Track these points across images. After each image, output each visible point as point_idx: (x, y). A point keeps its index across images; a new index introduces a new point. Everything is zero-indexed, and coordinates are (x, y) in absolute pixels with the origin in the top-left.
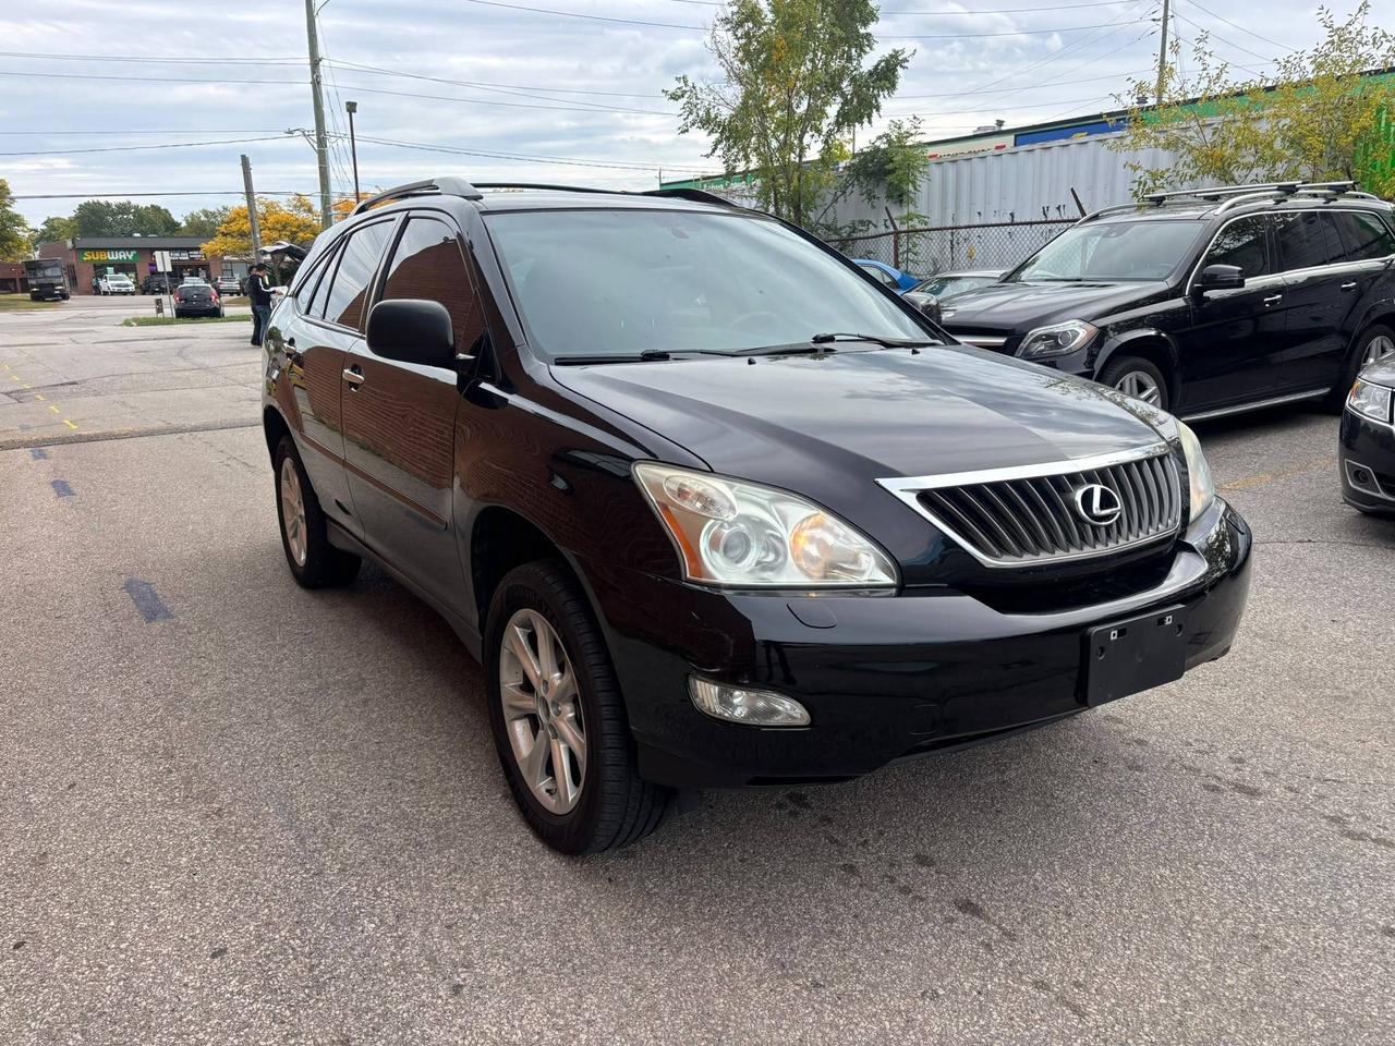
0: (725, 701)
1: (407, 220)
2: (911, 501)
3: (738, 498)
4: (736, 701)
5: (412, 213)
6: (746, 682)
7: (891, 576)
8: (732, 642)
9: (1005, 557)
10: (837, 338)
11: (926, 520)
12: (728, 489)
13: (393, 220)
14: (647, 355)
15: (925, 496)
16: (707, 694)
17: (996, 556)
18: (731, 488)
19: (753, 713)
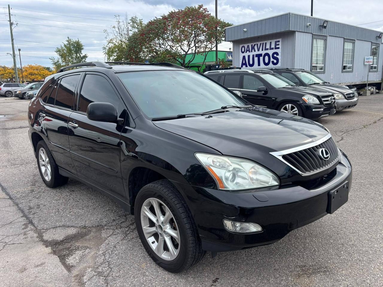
0: (234, 226)
1: (86, 75)
2: (281, 158)
3: (231, 162)
4: (237, 225)
5: (87, 73)
6: (244, 221)
7: (278, 182)
8: (239, 209)
9: (307, 172)
10: (227, 107)
11: (286, 164)
12: (228, 160)
13: (80, 74)
14: (179, 116)
15: (284, 157)
16: (228, 224)
17: (305, 173)
18: (229, 159)
19: (241, 229)
